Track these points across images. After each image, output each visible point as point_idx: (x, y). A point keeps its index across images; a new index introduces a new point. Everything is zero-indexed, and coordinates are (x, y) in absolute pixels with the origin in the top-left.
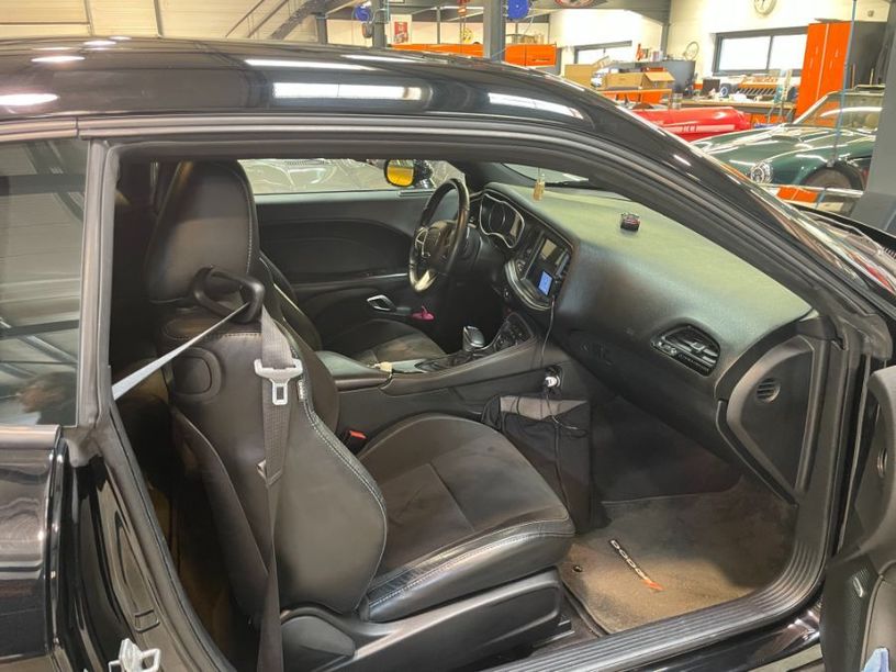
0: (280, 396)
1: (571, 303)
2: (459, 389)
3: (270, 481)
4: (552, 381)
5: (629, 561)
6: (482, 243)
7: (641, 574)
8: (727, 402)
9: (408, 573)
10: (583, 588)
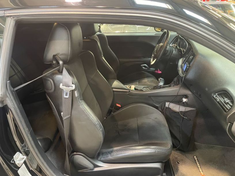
0: (66, 95)
1: (191, 75)
2: (152, 97)
3: (65, 118)
4: (185, 100)
5: (198, 165)
6: (174, 51)
7: (201, 170)
8: (233, 124)
9: (113, 151)
10: (177, 170)
